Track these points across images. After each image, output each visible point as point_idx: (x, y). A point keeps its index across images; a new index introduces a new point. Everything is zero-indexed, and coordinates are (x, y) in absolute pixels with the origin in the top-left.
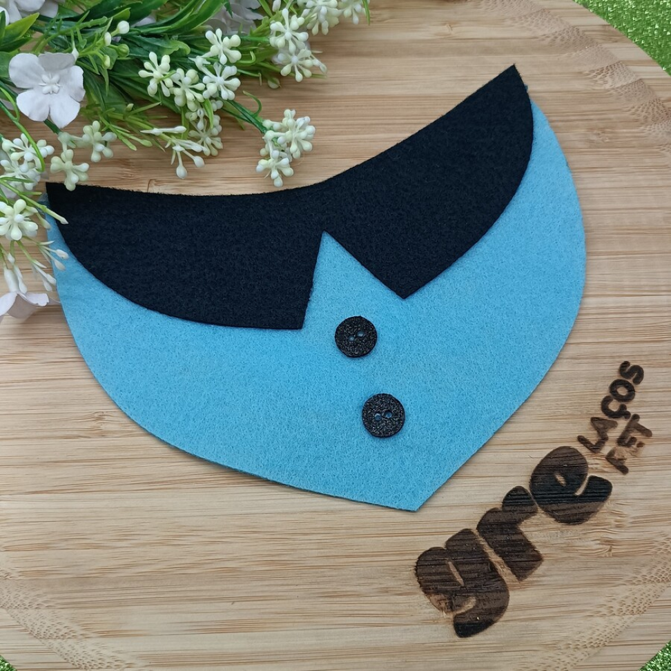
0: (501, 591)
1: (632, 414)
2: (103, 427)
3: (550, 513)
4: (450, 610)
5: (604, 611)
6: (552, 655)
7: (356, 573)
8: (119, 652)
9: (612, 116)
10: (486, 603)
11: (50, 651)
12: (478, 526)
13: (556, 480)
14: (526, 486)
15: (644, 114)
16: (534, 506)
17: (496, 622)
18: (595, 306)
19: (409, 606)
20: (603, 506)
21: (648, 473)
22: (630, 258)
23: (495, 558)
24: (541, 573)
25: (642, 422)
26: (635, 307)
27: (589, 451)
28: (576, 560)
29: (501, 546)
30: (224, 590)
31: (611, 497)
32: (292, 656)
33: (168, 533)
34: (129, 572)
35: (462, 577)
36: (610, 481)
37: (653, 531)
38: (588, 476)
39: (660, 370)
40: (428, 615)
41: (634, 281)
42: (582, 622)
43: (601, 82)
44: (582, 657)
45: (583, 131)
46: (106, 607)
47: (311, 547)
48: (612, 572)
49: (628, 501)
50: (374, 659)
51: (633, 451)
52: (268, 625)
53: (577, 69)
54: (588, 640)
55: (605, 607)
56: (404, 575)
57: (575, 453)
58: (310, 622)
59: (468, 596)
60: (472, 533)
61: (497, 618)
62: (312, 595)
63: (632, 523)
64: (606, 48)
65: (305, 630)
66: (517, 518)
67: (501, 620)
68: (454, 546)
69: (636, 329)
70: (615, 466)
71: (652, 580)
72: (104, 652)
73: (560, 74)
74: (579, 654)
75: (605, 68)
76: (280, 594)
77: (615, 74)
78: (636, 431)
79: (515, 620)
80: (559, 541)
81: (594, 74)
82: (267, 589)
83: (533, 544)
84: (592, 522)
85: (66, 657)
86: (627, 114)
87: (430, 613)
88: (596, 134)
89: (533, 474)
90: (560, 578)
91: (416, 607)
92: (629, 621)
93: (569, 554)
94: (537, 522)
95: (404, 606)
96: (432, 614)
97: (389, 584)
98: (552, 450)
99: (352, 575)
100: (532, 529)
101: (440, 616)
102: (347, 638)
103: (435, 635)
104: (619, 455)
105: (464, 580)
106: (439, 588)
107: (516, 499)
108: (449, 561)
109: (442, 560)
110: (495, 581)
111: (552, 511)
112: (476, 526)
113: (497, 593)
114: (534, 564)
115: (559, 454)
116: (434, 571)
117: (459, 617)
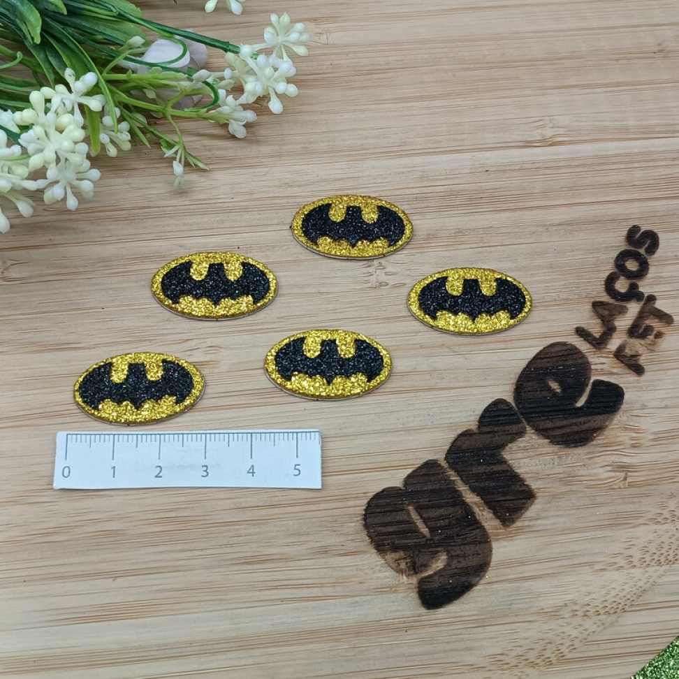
0: (480, 543)
1: (646, 295)
3: (542, 432)
4: (412, 572)
5: (621, 561)
6: (553, 626)
7: (282, 528)
10: (460, 560)
12: (447, 455)
13: (550, 387)
14: (509, 397)
16: (520, 425)
17: (475, 585)
18: (591, 154)
19: (357, 570)
21: (670, 372)
22: (635, 90)
23: (471, 498)
24: (533, 515)
25: (659, 305)
26: (644, 153)
27: (592, 347)
28: (580, 495)
29: (477, 481)
30: (102, 562)
31: (624, 407)
32: (198, 648)
33: (25, 488)
35: (427, 528)
36: (621, 385)
38: (592, 381)
40: (382, 581)
41: (641, 120)
42: (591, 578)
44: (594, 628)
48: (628, 508)
49: (646, 411)
50: (311, 646)
51: (650, 344)
54: (602, 603)
55: (621, 556)
56: (349, 527)
57: (573, 351)
58: (222, 600)
59: (438, 552)
60: (440, 465)
61: (478, 579)
62: (223, 563)
63: (653, 440)
66: (499, 442)
67: (482, 582)
68: (414, 484)
70: (627, 365)
74: (590, 625)
78: (652, 317)
79: (500, 581)
80: (558, 472)
82: (160, 557)
83: (522, 476)
84: (599, 442)
87: (385, 577)
89: (518, 381)
90: (560, 519)
91: (367, 571)
92: (655, 575)
93: (570, 487)
94: (525, 446)
95: (351, 570)
96: (388, 580)
97: (329, 541)
98: (542, 348)
99: (278, 531)
100: (520, 455)
101: (399, 581)
102: (272, 620)
103: (395, 608)
104: (631, 350)
105: (429, 529)
106: (396, 542)
107: (495, 416)
108: (408, 505)
109: (400, 504)
110: (471, 530)
111: (545, 430)
112: (445, 456)
113: (476, 545)
114: (524, 504)
115: (552, 352)
116: (388, 519)
117: (426, 582)
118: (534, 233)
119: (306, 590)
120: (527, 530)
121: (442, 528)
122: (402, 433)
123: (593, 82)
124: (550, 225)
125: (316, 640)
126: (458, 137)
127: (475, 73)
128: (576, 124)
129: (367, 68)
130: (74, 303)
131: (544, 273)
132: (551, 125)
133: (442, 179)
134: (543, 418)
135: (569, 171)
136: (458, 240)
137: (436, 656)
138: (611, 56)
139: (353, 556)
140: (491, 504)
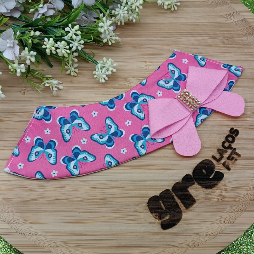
0: (179, 213)
1: (233, 148)
3: (200, 184)
4: (160, 219)
5: (218, 222)
6: (197, 237)
8: (37, 229)
9: (233, 32)
10: (174, 217)
11: (11, 228)
12: (172, 188)
13: (203, 172)
14: (191, 174)
15: (245, 32)
16: (193, 182)
17: (177, 224)
19: (145, 217)
20: (220, 182)
21: (238, 170)
23: (178, 200)
24: (195, 207)
25: (237, 151)
27: (216, 162)
28: (209, 202)
29: (180, 196)
30: (76, 208)
31: (223, 179)
33: (57, 187)
34: (41, 200)
35: (165, 207)
36: (223, 173)
37: (239, 193)
38: (215, 171)
39: (245, 131)
40: (151, 221)
42: (209, 226)
43: (230, 19)
44: (208, 239)
45: (221, 38)
46: (33, 213)
47: (109, 194)
48: (222, 207)
49: (230, 181)
51: (233, 162)
52: (92, 222)
53: (220, 14)
54: (211, 232)
55: (218, 220)
56: (143, 205)
57: (210, 162)
58: (107, 221)
59: (167, 214)
60: (170, 191)
62: (108, 212)
63: (231, 189)
64: (232, 6)
65: (105, 224)
66: (187, 186)
67: (179, 224)
68: (163, 195)
70: (226, 167)
71: (237, 211)
72: (31, 229)
73: (214, 15)
74: (207, 238)
75: (231, 14)
76: (97, 211)
77: (235, 16)
78: (234, 154)
79: (184, 224)
80: (202, 195)
81: (227, 16)
82: (92, 208)
83: (193, 196)
85: (17, 230)
86: (239, 32)
87: (152, 220)
88: (226, 40)
89: (194, 169)
90: (202, 209)
91: (147, 218)
92: (227, 226)
93: (206, 200)
94: (194, 188)
95: (143, 217)
97: (137, 209)
98: (202, 161)
99: (124, 205)
100: (193, 190)
101: (156, 221)
102: (121, 228)
103: (154, 228)
104: (227, 163)
106: (156, 210)
107: (187, 179)
108: (160, 201)
109: (158, 200)
110: (177, 209)
112: (171, 188)
113: (178, 213)
114: (193, 203)
115: (204, 162)
116: (154, 204)
117: (163, 222)
120: (193, 211)
122: (160, 181)
125: (132, 235)
134: (200, 180)
137: (164, 242)
140: (183, 203)
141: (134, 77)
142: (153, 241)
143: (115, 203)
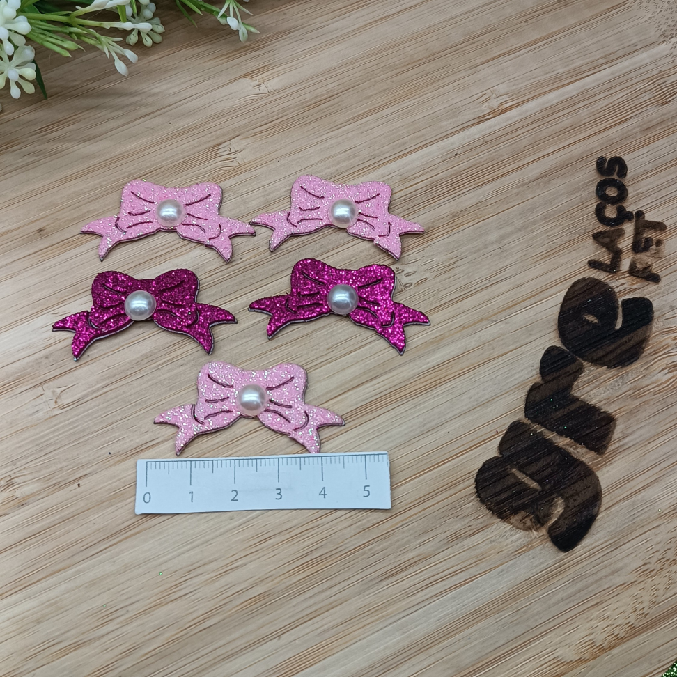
0: (585, 477)
1: (634, 213)
2: (18, 493)
3: (597, 362)
4: (539, 526)
7: (411, 532)
10: (577, 496)
12: (526, 413)
13: (588, 321)
14: (557, 343)
16: (576, 363)
17: (597, 515)
18: (538, 109)
19: (491, 542)
20: (651, 328)
23: (562, 442)
24: (620, 435)
25: (649, 217)
26: (581, 93)
27: (607, 274)
28: (652, 403)
29: (561, 424)
30: (262, 626)
31: (656, 314)
32: (381, 668)
35: (535, 481)
36: (646, 297)
38: (620, 303)
39: (640, 152)
40: (516, 544)
41: (568, 65)
49: (676, 311)
50: (480, 625)
51: (655, 253)
52: (335, 644)
56: (468, 508)
57: (594, 283)
58: (383, 617)
59: (553, 499)
60: (523, 424)
61: (596, 509)
62: (371, 583)
65: (381, 629)
66: (565, 384)
67: (602, 509)
68: (508, 448)
69: (594, 117)
70: (643, 278)
78: (647, 229)
79: (617, 503)
80: (624, 390)
82: (313, 600)
83: (597, 406)
84: (648, 352)
87: (518, 539)
89: (559, 326)
90: (643, 431)
91: (500, 540)
93: (640, 399)
94: (589, 379)
95: (486, 545)
96: (521, 540)
97: (456, 527)
98: (567, 290)
99: (407, 537)
100: (588, 388)
101: (531, 537)
102: (436, 616)
103: (537, 563)
104: (642, 264)
105: (538, 482)
106: (515, 504)
107: (552, 364)
108: (510, 469)
109: (503, 471)
110: (574, 469)
111: (600, 358)
112: (524, 414)
113: (583, 480)
114: (608, 429)
115: (576, 291)
116: (498, 488)
117: (554, 529)
118: (518, 194)
119: (454, 578)
120: (621, 450)
121: (547, 477)
122: (479, 408)
123: (514, 47)
124: (529, 182)
125: (481, 618)
126: (418, 134)
127: (409, 73)
128: (514, 87)
129: (312, 102)
130: (136, 405)
131: (541, 225)
132: (494, 96)
133: (421, 176)
134: (594, 349)
135: (526, 130)
136: (455, 224)
137: (590, 589)
138: (521, 19)
139: (482, 533)
141: (237, 134)
142: (555, 604)
143: (378, 546)
